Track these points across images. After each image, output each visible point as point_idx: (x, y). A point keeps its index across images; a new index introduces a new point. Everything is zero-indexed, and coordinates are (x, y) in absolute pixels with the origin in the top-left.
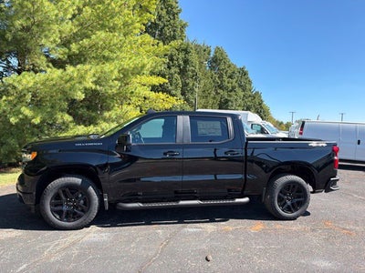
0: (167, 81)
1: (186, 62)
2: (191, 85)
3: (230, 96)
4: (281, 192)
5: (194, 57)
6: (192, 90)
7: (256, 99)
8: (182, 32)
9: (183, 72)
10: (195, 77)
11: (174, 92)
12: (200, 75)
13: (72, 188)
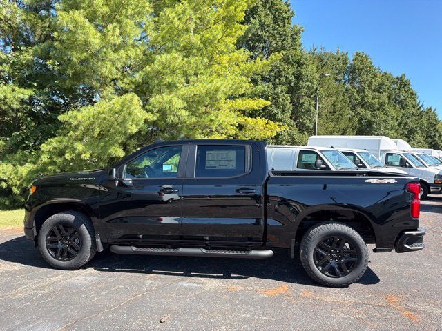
0: (269, 103)
1: (298, 77)
2: (306, 105)
3: (375, 116)
4: (319, 246)
5: (310, 70)
6: (308, 111)
7: (424, 119)
8: (294, 40)
9: (293, 90)
10: (313, 95)
11: (280, 116)
12: (321, 91)
13: (65, 225)
